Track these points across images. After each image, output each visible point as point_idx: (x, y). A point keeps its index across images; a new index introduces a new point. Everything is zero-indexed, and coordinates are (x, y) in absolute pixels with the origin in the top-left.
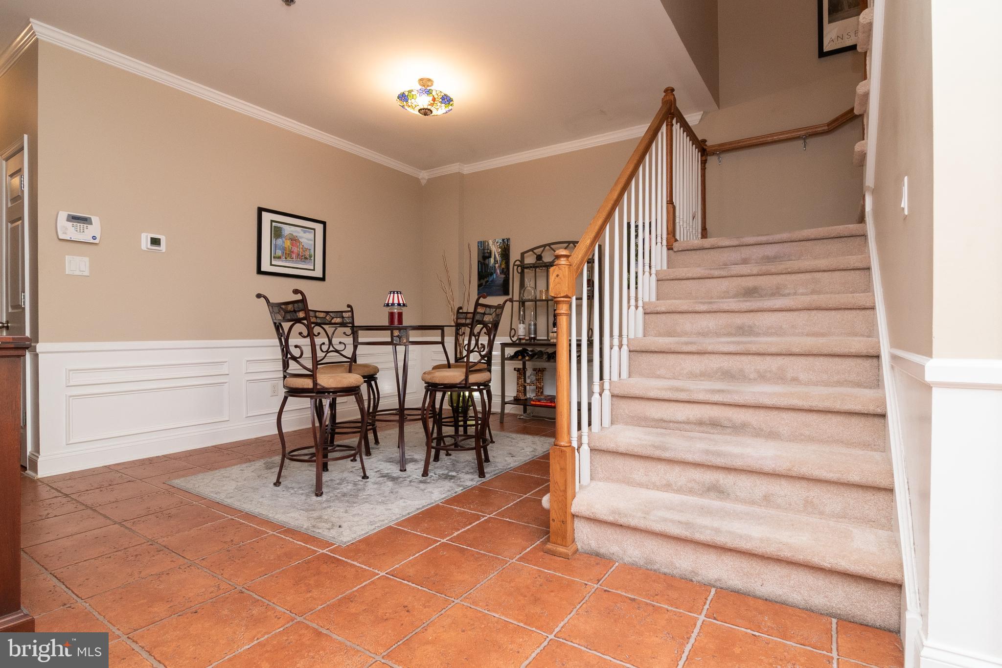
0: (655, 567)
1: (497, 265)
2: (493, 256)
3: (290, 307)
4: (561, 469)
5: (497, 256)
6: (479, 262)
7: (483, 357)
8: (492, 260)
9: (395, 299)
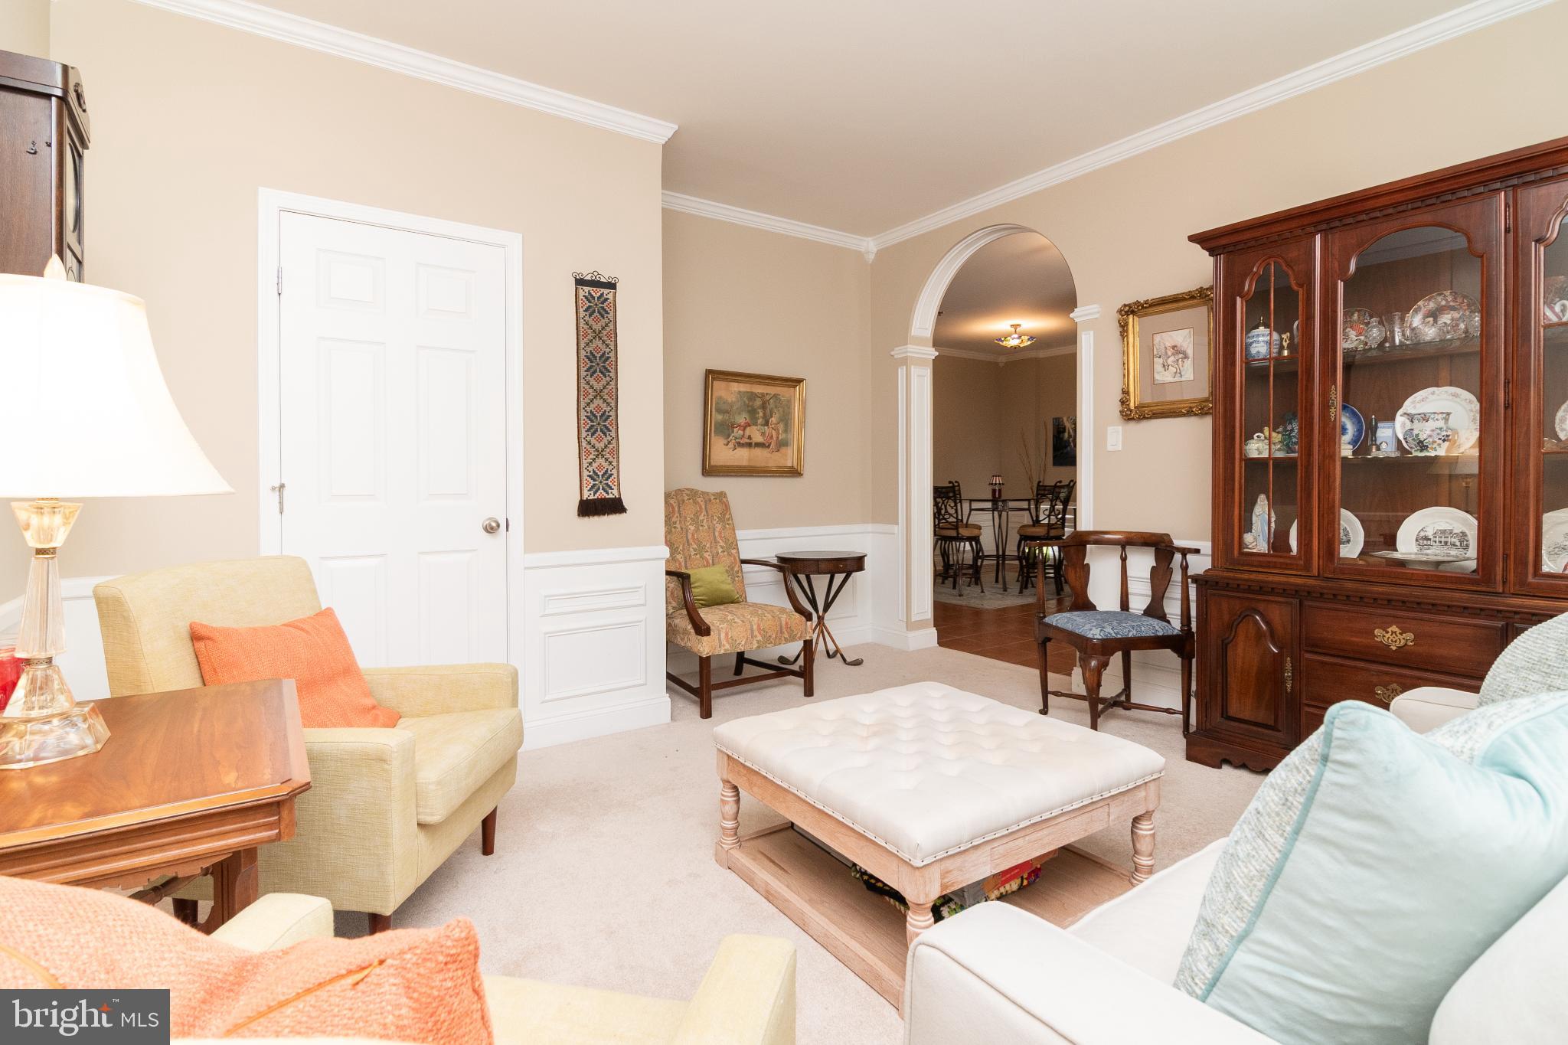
1: (1071, 439)
2: (1067, 431)
3: (944, 490)
5: (1071, 431)
6: (1054, 436)
7: (1058, 520)
8: (1066, 435)
9: (998, 480)
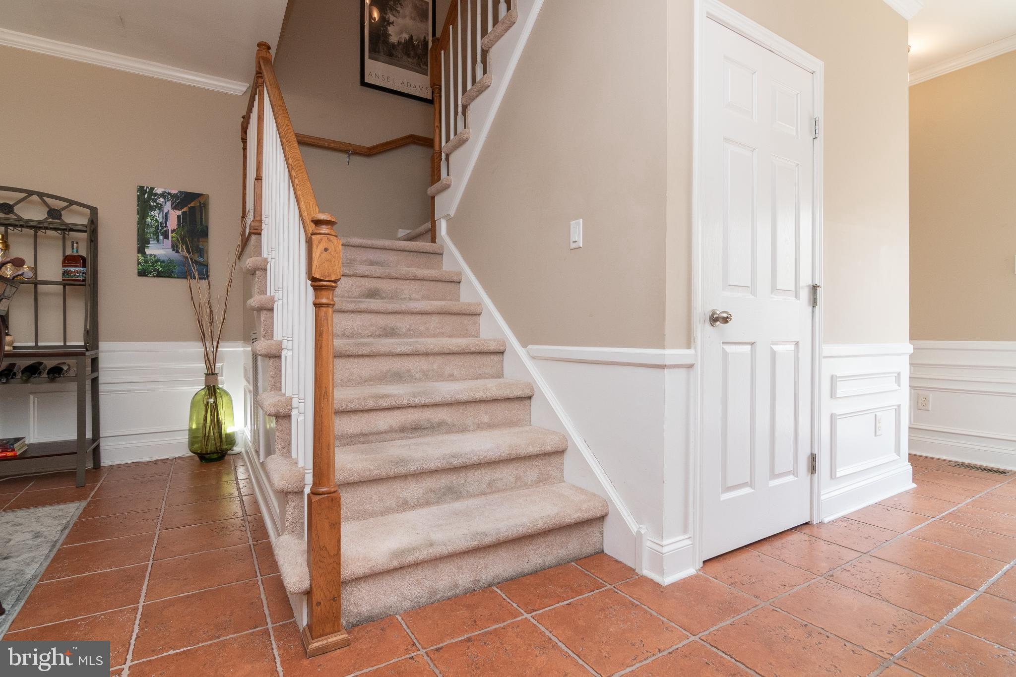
0: (439, 596)
4: (331, 525)
